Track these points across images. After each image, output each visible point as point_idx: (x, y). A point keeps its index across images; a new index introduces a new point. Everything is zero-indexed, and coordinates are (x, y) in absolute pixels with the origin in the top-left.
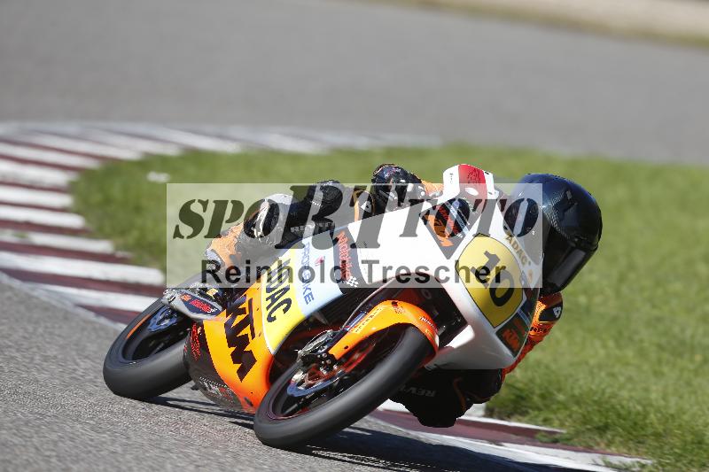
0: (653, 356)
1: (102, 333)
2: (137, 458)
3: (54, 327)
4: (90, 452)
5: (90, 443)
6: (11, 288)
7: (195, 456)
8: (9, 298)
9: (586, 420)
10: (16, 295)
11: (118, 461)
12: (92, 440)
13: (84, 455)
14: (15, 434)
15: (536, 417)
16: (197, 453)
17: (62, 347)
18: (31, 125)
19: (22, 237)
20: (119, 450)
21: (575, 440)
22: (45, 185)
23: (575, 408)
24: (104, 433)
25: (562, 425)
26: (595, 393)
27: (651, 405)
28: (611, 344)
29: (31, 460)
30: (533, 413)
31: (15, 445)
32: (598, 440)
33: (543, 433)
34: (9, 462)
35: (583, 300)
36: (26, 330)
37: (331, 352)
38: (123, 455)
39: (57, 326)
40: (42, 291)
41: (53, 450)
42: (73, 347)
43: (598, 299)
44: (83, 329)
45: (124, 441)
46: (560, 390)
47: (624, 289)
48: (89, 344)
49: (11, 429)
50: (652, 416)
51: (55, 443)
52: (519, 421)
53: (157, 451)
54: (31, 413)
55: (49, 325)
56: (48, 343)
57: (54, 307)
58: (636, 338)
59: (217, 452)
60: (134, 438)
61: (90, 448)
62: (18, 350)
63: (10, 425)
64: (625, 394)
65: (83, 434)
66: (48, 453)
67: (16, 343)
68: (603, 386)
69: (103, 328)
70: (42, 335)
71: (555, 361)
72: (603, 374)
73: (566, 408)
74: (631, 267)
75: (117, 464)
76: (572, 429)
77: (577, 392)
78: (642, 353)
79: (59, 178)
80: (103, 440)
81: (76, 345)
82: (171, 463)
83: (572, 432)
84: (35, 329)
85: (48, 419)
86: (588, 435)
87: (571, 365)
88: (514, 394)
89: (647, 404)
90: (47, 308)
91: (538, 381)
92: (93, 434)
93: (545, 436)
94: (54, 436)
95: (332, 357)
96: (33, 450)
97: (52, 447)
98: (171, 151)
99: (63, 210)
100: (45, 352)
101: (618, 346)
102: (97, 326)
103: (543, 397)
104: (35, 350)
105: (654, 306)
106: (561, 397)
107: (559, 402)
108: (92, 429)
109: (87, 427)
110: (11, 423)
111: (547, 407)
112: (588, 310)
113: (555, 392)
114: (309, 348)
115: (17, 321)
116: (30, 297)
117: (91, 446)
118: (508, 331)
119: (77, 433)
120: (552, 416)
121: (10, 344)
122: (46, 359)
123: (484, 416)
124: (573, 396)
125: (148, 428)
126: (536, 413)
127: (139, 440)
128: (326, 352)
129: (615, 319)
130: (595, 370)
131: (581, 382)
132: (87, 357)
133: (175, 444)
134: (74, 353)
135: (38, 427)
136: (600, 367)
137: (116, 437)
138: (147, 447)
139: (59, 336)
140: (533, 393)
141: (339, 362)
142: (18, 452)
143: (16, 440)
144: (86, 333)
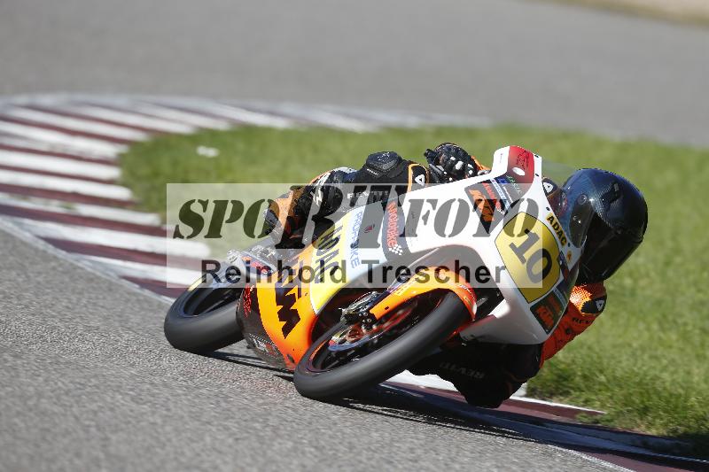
0: (697, 340)
1: (146, 306)
2: (176, 430)
3: (97, 298)
4: (129, 422)
5: (131, 414)
6: (55, 258)
7: (234, 429)
8: (54, 268)
9: (627, 402)
10: (61, 265)
11: (157, 432)
12: (132, 411)
13: (123, 426)
14: (55, 403)
15: (578, 397)
16: (236, 425)
17: (106, 318)
18: (80, 97)
19: (67, 208)
20: (159, 421)
21: (616, 421)
22: (93, 157)
23: (617, 390)
24: (144, 404)
25: (603, 406)
26: (637, 375)
27: (694, 389)
28: (655, 327)
29: (70, 430)
30: (575, 394)
31: (55, 413)
32: (639, 421)
33: (584, 415)
34: (48, 430)
35: (628, 282)
36: (70, 300)
37: (371, 311)
38: (163, 426)
39: (101, 297)
40: (87, 262)
41: (93, 420)
42: (117, 318)
43: (643, 283)
44: (128, 301)
45: (165, 412)
46: (601, 372)
47: (670, 273)
48: (132, 316)
49: (51, 398)
50: (693, 399)
51: (95, 413)
52: (561, 401)
53: (197, 423)
54: (71, 382)
55: (93, 296)
56: (91, 313)
57: (99, 278)
58: (680, 321)
59: (257, 425)
60: (173, 409)
61: (130, 419)
62: (61, 320)
63: (52, 394)
64: (666, 376)
65: (123, 405)
66: (87, 423)
67: (59, 313)
68: (645, 368)
69: (147, 300)
70: (85, 306)
71: (598, 342)
72: (646, 357)
73: (608, 389)
74: (677, 251)
75: (155, 435)
76: (613, 410)
77: (619, 373)
78: (685, 337)
79: (108, 150)
80: (143, 411)
81: (119, 316)
82: (211, 436)
83: (613, 414)
84: (79, 300)
85: (88, 389)
86: (628, 416)
87: (614, 346)
88: (556, 374)
89: (688, 388)
90: (91, 279)
91: (579, 361)
92: (134, 406)
93: (585, 417)
94: (94, 406)
95: (372, 316)
96: (72, 419)
97: (91, 416)
98: (221, 126)
99: (110, 182)
100: (88, 323)
101: (663, 329)
102: (141, 298)
103: (585, 377)
104: (78, 320)
105: (699, 291)
106: (603, 378)
107: (601, 383)
108: (133, 399)
109: (128, 398)
110: (52, 392)
111: (589, 388)
112: (633, 293)
113: (598, 374)
114: (353, 307)
115: (61, 291)
116: (76, 268)
117: (130, 416)
118: (543, 307)
119: (118, 404)
120: (594, 397)
121: (54, 314)
122: (89, 329)
123: (526, 396)
124: (615, 378)
125: (189, 400)
126: (578, 393)
127: (180, 412)
128: (368, 311)
129: (659, 303)
130: (639, 353)
131: (624, 364)
132: (129, 329)
133: (215, 416)
134: (117, 324)
135: (79, 396)
136: (643, 349)
137: (156, 408)
138: (187, 419)
139: (102, 307)
140: (575, 374)
141: (380, 321)
142: (57, 421)
143: (56, 409)
144: (130, 305)
